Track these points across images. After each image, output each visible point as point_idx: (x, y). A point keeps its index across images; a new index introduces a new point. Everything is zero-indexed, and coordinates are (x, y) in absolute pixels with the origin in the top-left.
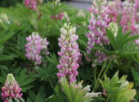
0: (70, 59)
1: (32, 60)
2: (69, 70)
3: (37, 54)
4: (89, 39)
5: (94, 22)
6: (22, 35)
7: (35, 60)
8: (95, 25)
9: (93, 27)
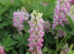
0: (37, 37)
1: (16, 28)
2: (36, 43)
3: (20, 24)
4: (54, 19)
5: (59, 8)
6: (13, 9)
7: (19, 28)
8: (59, 10)
9: (58, 11)
